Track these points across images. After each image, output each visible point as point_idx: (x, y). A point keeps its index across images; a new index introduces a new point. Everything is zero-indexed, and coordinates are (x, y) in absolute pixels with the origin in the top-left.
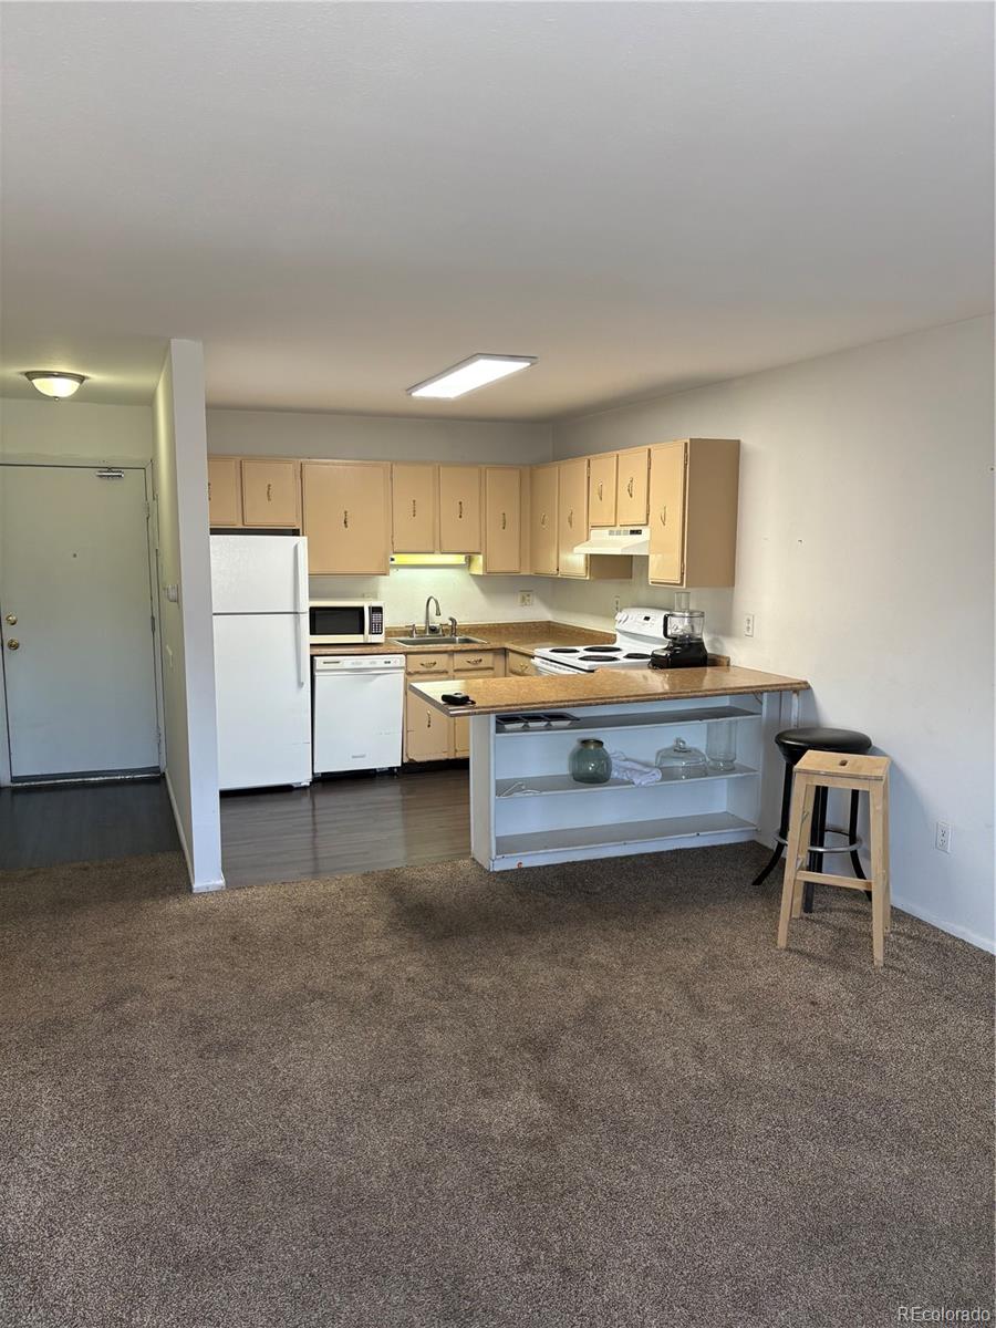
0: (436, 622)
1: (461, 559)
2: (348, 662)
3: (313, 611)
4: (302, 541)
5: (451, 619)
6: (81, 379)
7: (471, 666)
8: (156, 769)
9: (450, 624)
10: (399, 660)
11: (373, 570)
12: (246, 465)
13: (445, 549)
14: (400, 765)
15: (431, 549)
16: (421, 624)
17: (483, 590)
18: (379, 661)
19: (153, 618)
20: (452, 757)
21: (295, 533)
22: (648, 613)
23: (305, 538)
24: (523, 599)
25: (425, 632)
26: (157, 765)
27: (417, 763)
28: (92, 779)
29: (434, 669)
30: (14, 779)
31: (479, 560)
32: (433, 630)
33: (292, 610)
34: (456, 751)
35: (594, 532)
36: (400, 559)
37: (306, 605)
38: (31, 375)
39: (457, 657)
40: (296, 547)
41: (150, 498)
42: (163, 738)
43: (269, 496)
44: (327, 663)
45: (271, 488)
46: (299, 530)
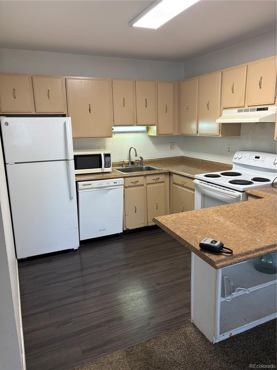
0: (134, 159)
1: (144, 128)
2: (95, 184)
3: (76, 157)
4: (68, 120)
5: (141, 158)
7: (155, 181)
9: (140, 160)
10: (121, 181)
11: (105, 135)
12: (35, 79)
13: (139, 123)
14: (122, 232)
15: (132, 124)
16: (127, 161)
17: (154, 143)
18: (111, 182)
20: (146, 225)
21: (64, 116)
22: (258, 154)
23: (70, 118)
24: (171, 146)
25: (128, 164)
27: (130, 230)
29: (137, 184)
31: (154, 128)
32: (132, 163)
34: (148, 222)
35: (224, 112)
36: (116, 129)
37: (71, 154)
39: (148, 178)
40: (65, 124)
43: (48, 96)
44: (84, 185)
45: (50, 92)
46: (66, 114)
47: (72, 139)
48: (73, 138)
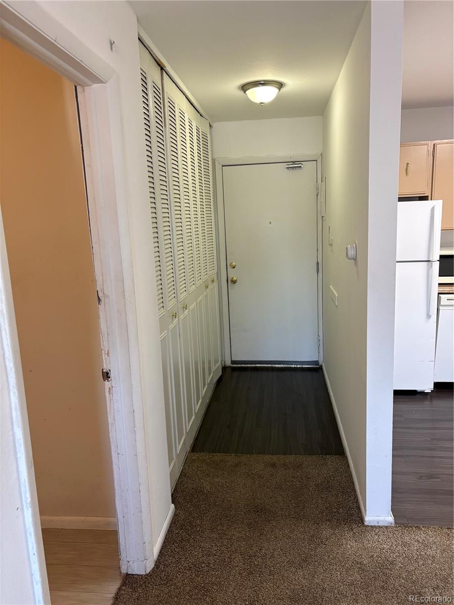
4: (437, 204)
6: (280, 85)
8: (316, 363)
19: (318, 263)
23: (441, 202)
26: (317, 360)
28: (277, 366)
30: (233, 362)
33: (426, 259)
37: (437, 253)
38: (244, 88)
40: (433, 209)
41: (319, 181)
42: (321, 343)
43: (406, 171)
44: (449, 300)
45: (409, 165)
46: (428, 196)
47: (440, 231)
48: (442, 230)
